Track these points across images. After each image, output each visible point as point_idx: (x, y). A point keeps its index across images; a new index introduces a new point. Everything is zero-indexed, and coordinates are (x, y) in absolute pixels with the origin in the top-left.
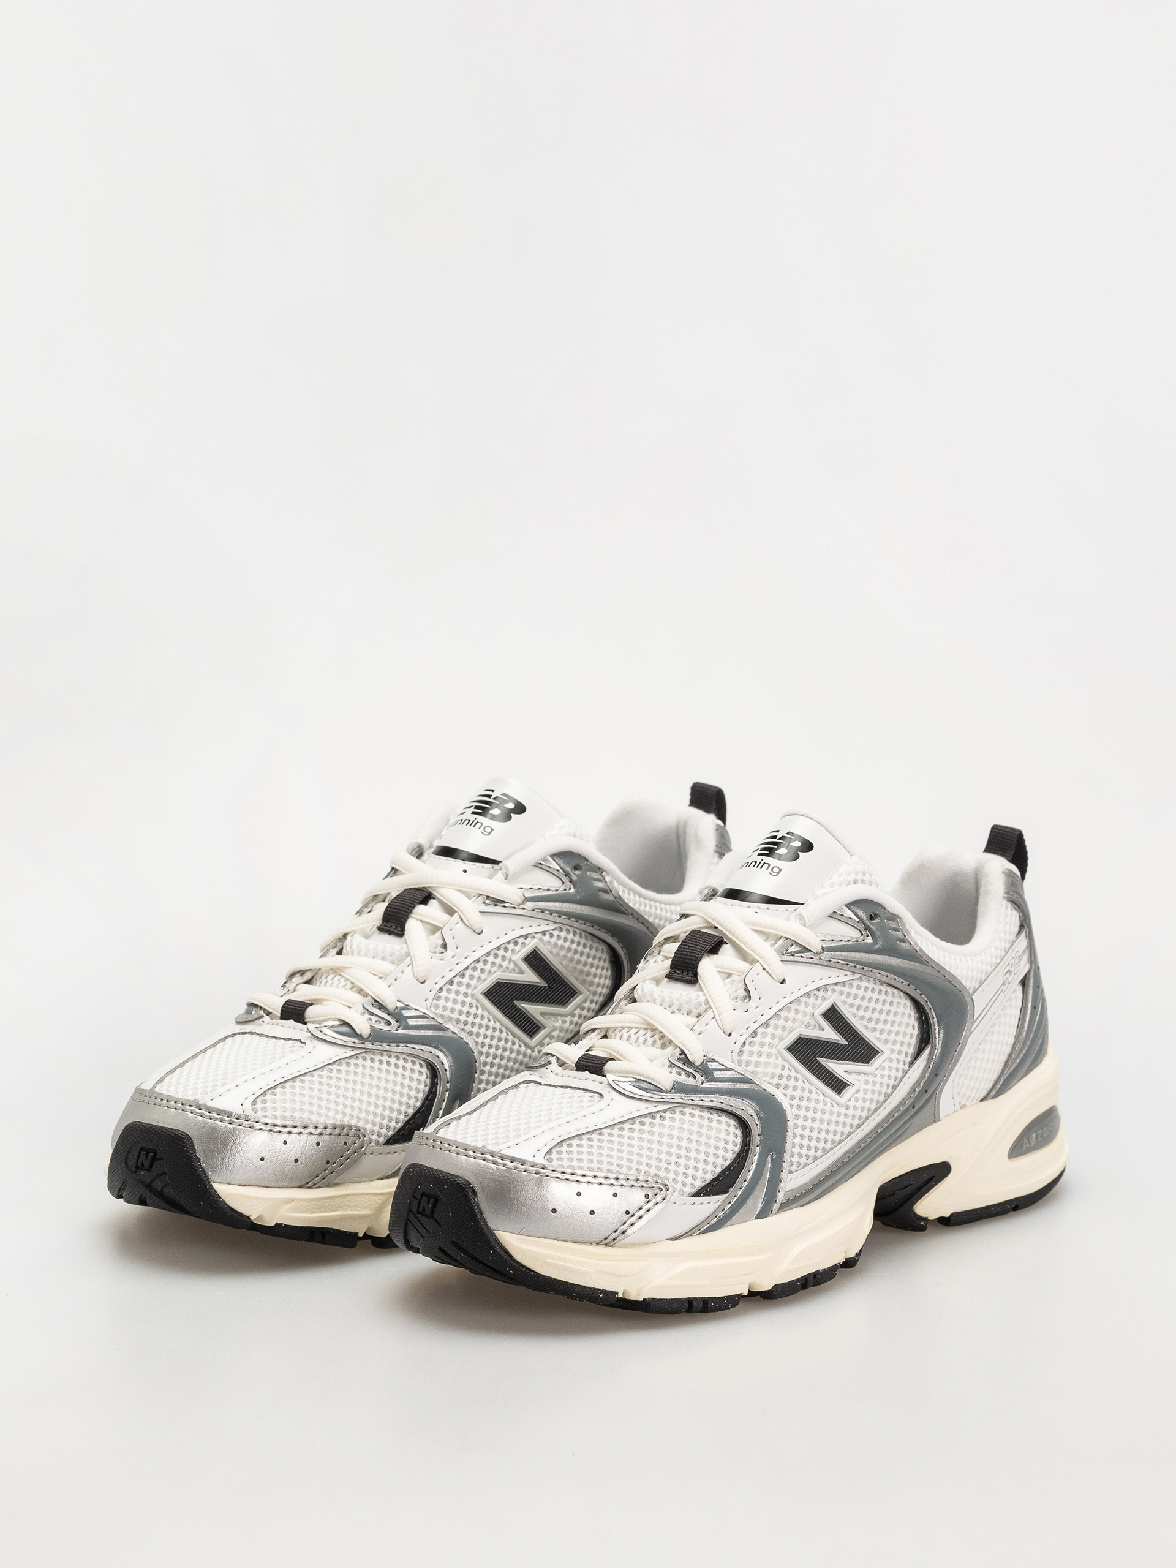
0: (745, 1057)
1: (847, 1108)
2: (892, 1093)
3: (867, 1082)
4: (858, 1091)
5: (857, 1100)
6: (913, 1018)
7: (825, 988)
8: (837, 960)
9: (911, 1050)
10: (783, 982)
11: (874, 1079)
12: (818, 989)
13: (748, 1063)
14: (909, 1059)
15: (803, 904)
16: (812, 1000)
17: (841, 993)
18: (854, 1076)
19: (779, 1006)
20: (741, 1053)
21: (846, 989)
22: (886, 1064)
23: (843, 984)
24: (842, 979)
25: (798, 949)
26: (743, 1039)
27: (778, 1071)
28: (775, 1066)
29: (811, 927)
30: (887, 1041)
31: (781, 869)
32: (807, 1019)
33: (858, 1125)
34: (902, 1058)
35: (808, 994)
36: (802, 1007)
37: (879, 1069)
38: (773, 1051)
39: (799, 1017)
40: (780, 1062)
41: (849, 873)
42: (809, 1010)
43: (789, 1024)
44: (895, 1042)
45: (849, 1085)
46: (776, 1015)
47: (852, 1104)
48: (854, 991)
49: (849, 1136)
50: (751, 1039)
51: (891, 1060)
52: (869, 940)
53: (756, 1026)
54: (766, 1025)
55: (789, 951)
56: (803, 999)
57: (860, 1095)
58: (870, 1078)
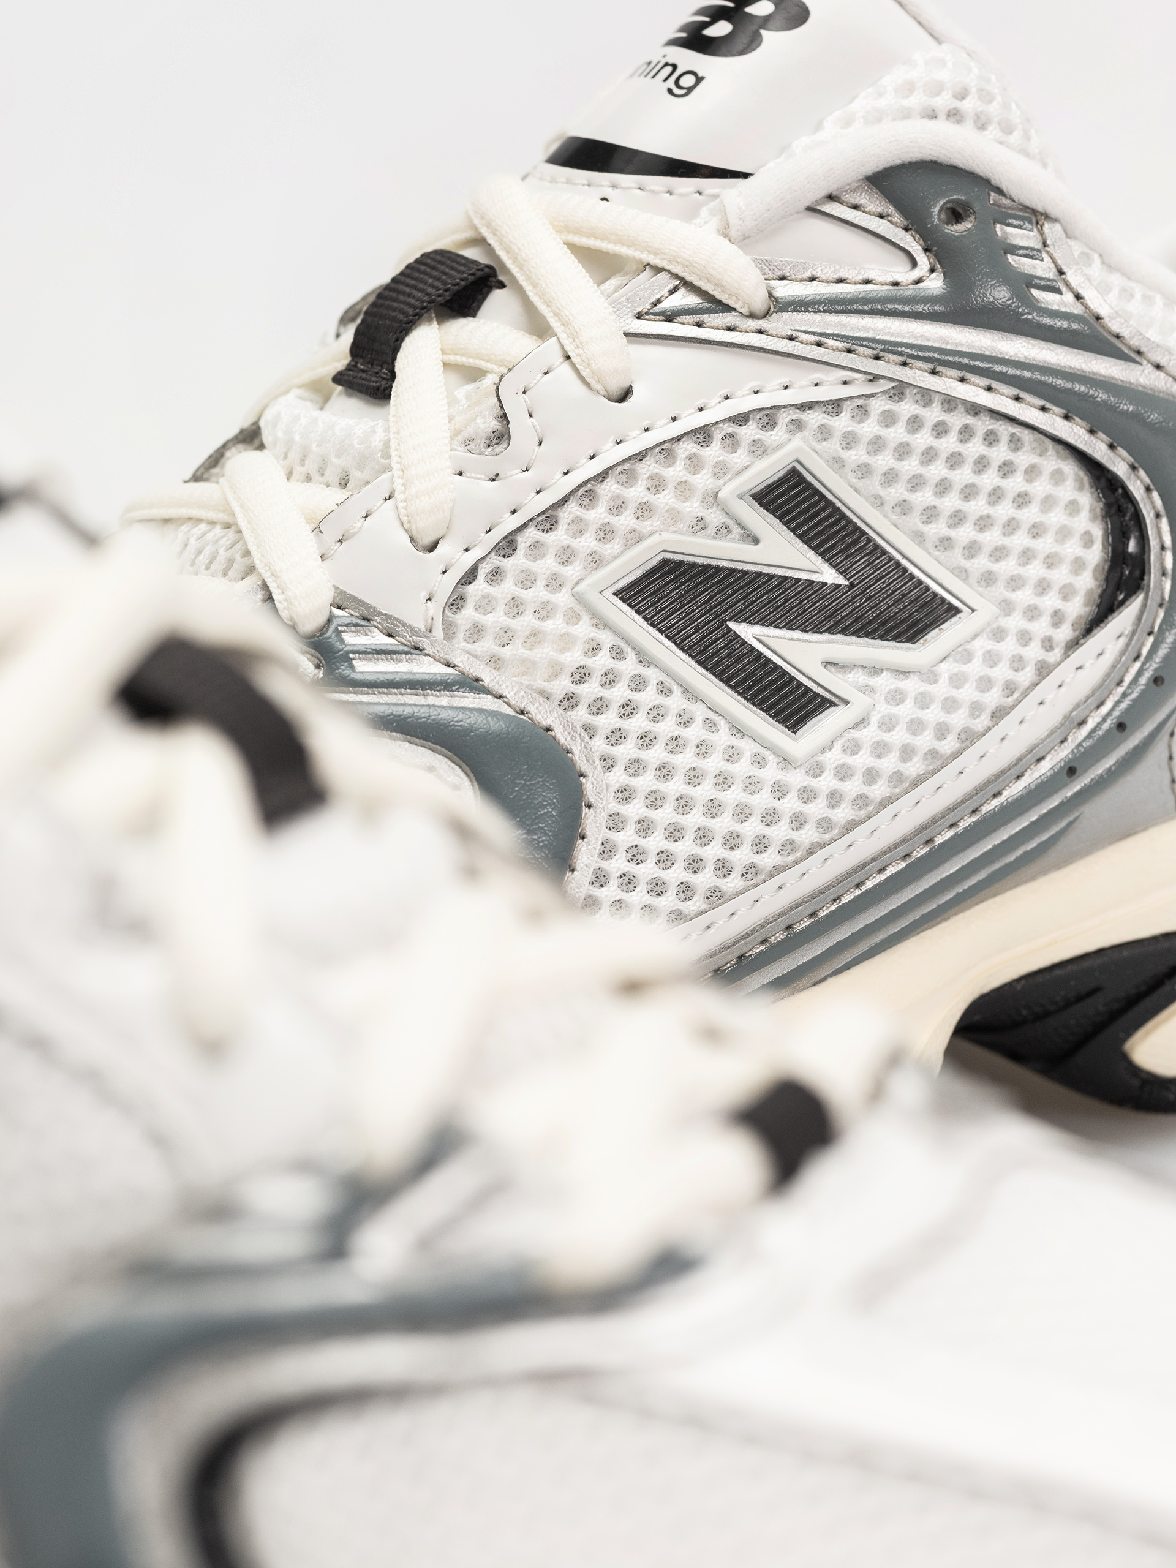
0: (467, 615)
1: (817, 771)
2: (989, 729)
3: (897, 697)
4: (861, 722)
5: (854, 748)
6: (1085, 515)
7: (768, 417)
8: (818, 338)
9: (1077, 608)
10: (625, 395)
11: (924, 687)
12: (741, 419)
13: (477, 632)
14: (1065, 633)
15: (746, 176)
16: (714, 452)
17: (824, 433)
18: (858, 677)
19: (595, 467)
20: (456, 602)
21: (842, 422)
22: (981, 645)
23: (835, 406)
24: (830, 392)
25: (692, 300)
26: (470, 559)
27: (574, 657)
28: (566, 641)
29: (744, 241)
30: (988, 579)
31: (702, 78)
32: (693, 508)
33: (848, 822)
34: (1041, 627)
35: (703, 434)
36: (676, 472)
37: (951, 659)
38: (563, 599)
39: (665, 499)
40: (584, 629)
41: (909, 88)
42: (703, 480)
43: (625, 521)
44: (1015, 582)
45: (833, 704)
46: (586, 492)
47: (834, 757)
48: (870, 428)
49: (811, 852)
50: (495, 560)
51: (999, 634)
52: (935, 284)
53: (513, 522)
54: (548, 519)
55: (661, 307)
56: (687, 447)
57: (868, 735)
58: (912, 686)
